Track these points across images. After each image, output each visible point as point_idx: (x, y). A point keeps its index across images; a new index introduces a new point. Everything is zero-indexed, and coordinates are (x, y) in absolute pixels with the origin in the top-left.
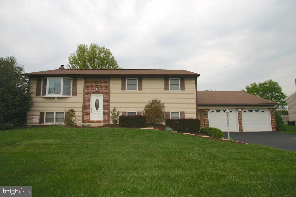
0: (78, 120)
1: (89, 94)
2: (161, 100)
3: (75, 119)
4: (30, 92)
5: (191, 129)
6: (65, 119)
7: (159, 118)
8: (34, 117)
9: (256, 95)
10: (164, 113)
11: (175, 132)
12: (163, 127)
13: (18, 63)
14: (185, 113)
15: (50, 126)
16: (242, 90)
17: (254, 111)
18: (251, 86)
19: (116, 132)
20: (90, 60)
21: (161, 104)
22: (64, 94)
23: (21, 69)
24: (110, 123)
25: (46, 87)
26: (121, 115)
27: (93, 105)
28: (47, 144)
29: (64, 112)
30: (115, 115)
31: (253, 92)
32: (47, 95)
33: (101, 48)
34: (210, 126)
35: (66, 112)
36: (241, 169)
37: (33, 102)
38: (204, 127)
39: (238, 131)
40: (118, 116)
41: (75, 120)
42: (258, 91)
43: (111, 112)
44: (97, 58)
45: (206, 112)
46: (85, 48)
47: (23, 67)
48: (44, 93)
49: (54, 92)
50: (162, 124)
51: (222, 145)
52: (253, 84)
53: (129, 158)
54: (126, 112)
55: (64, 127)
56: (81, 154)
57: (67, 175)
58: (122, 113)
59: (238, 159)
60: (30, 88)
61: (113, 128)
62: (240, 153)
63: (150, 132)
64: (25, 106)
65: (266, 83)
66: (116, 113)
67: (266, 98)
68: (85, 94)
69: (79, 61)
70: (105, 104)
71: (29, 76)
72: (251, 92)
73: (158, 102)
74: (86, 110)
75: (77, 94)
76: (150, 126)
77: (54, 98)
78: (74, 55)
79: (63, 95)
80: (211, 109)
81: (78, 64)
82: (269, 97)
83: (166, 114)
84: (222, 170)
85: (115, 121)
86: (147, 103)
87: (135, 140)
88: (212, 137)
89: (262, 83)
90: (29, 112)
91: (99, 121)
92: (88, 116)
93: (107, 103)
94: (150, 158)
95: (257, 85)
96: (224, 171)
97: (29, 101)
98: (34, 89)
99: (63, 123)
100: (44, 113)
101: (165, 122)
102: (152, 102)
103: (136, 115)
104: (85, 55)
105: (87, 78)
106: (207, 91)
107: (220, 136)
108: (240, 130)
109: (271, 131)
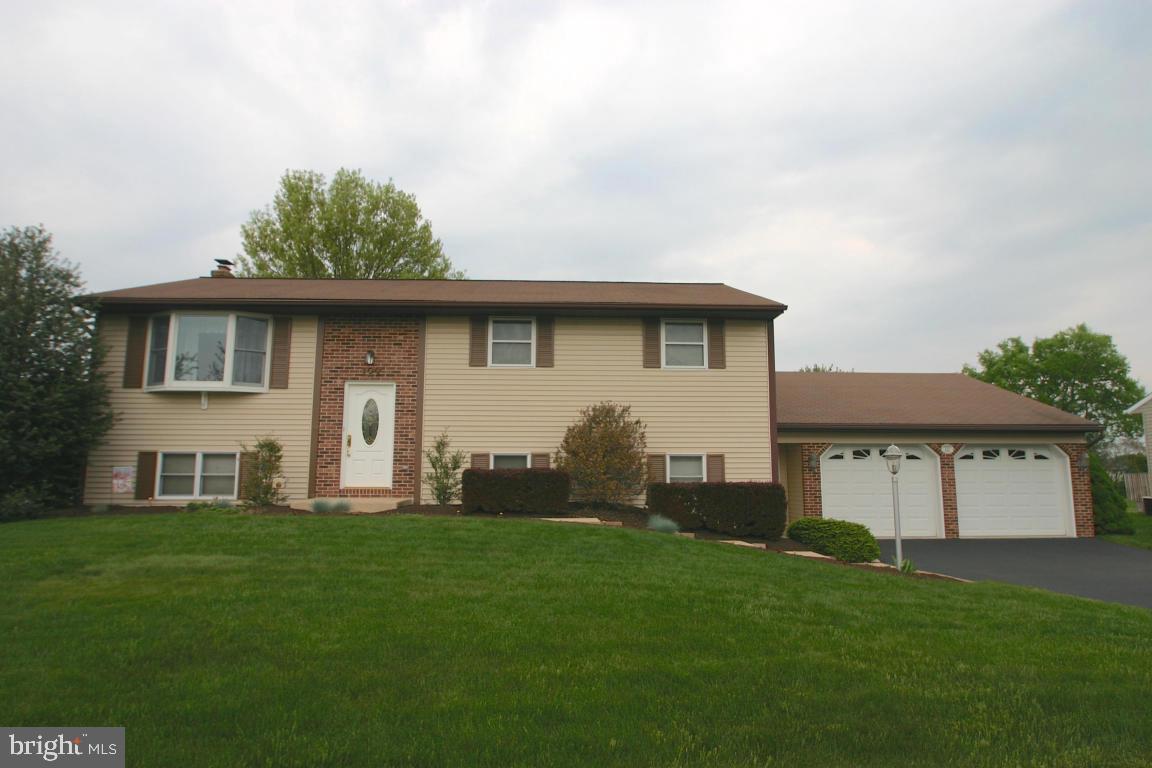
0: (293, 484)
1: (339, 382)
2: (629, 407)
3: (281, 480)
4: (101, 370)
5: (751, 524)
6: (240, 482)
8: (116, 469)
9: (1018, 389)
10: (643, 460)
11: (686, 535)
12: (640, 517)
13: (58, 254)
14: (726, 461)
15: (183, 508)
16: (966, 369)
17: (1004, 453)
18: (1000, 352)
19: (457, 533)
20: (330, 235)
21: (628, 424)
22: (236, 379)
23: (67, 277)
24: (423, 497)
25: (166, 350)
26: (468, 466)
27: (353, 425)
29: (238, 450)
30: (445, 467)
31: (1009, 376)
32: (171, 384)
33: (379, 187)
34: (827, 514)
35: (243, 455)
36: (925, 655)
37: (113, 411)
38: (801, 518)
39: (939, 537)
40: (457, 471)
41: (283, 486)
42: (1031, 373)
43: (428, 456)
44: (361, 232)
45: (810, 459)
46: (312, 188)
47: (76, 268)
48: (158, 376)
49: (194, 371)
50: (635, 502)
51: (867, 584)
52: (1010, 344)
53: (520, 617)
54: (487, 456)
55: (242, 512)
56: (343, 604)
57: (308, 668)
58: (469, 460)
59: (922, 626)
60: (103, 356)
61: (439, 517)
63: (590, 535)
64: (83, 428)
65: (1063, 340)
66: (447, 458)
68: (319, 381)
69: (285, 242)
70: (403, 421)
71: (100, 306)
72: (1003, 376)
73: (616, 414)
74: (326, 445)
75: (290, 381)
76: (586, 510)
77: (196, 395)
78: (266, 217)
79: (233, 384)
80: (830, 444)
81: (279, 253)
82: (1077, 397)
83: (649, 465)
84: (858, 657)
85: (442, 492)
86: (574, 418)
87: (534, 562)
88: (834, 558)
89: (1045, 341)
90: (95, 450)
91: (376, 491)
92: (332, 468)
93: (409, 419)
94: (598, 619)
95: (1027, 349)
97: (95, 408)
98: (116, 360)
99: (233, 499)
100: (154, 455)
101: (643, 497)
102: (591, 413)
103: (529, 466)
104: (310, 219)
105: (332, 316)
106: (816, 370)
107: (866, 555)
108: (948, 530)
109: (1075, 536)
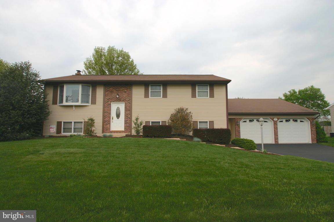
0: (98, 129)
1: (109, 102)
2: (188, 108)
3: (94, 129)
4: (46, 100)
5: (221, 140)
6: (84, 129)
7: (185, 128)
8: (51, 126)
9: (295, 103)
10: (192, 123)
11: (203, 143)
12: (190, 138)
13: (33, 69)
14: (214, 123)
15: (69, 136)
16: (279, 98)
17: (291, 120)
18: (289, 93)
19: (141, 142)
20: (107, 64)
21: (187, 113)
22: (82, 102)
23: (36, 75)
24: (132, 133)
25: (63, 95)
26: (144, 124)
27: (113, 114)
28: (71, 153)
29: (83, 121)
30: (138, 125)
32: (65, 103)
33: (120, 51)
34: (242, 137)
35: (84, 122)
36: (274, 177)
37: (50, 111)
38: (235, 138)
39: (273, 143)
40: (141, 126)
41: (95, 130)
42: (297, 99)
43: (134, 122)
44: (115, 63)
45: (237, 122)
46: (102, 51)
48: (61, 101)
49: (71, 100)
50: (190, 134)
51: (255, 156)
52: (292, 91)
53: (158, 166)
54: (149, 122)
55: (84, 137)
56: (109, 162)
57: (98, 180)
58: (145, 123)
59: (272, 168)
60: (46, 96)
61: (136, 138)
62: (274, 163)
63: (177, 143)
64: (42, 115)
65: (307, 90)
66: (139, 122)
67: (306, 107)
68: (104, 102)
69: (95, 66)
70: (127, 113)
71: (45, 83)
72: (290, 100)
73: (184, 110)
74: (106, 119)
75: (96, 102)
76: (176, 136)
77: (71, 106)
78: (90, 59)
80: (243, 118)
81: (94, 69)
82: (310, 105)
84: (254, 178)
85: (138, 132)
86: (173, 112)
87: (162, 150)
88: (244, 149)
89: (302, 90)
90: (45, 121)
91: (120, 131)
92: (108, 125)
93: (128, 112)
94: (179, 166)
95: (296, 92)
96: (256, 178)
97: (45, 110)
98: (50, 97)
99: (82, 134)
100: (61, 122)
101: (192, 133)
102: (177, 110)
103: (161, 124)
104: (102, 60)
105: (108, 85)
106: (238, 98)
107: (253, 148)
108: (275, 141)
109: (311, 143)
